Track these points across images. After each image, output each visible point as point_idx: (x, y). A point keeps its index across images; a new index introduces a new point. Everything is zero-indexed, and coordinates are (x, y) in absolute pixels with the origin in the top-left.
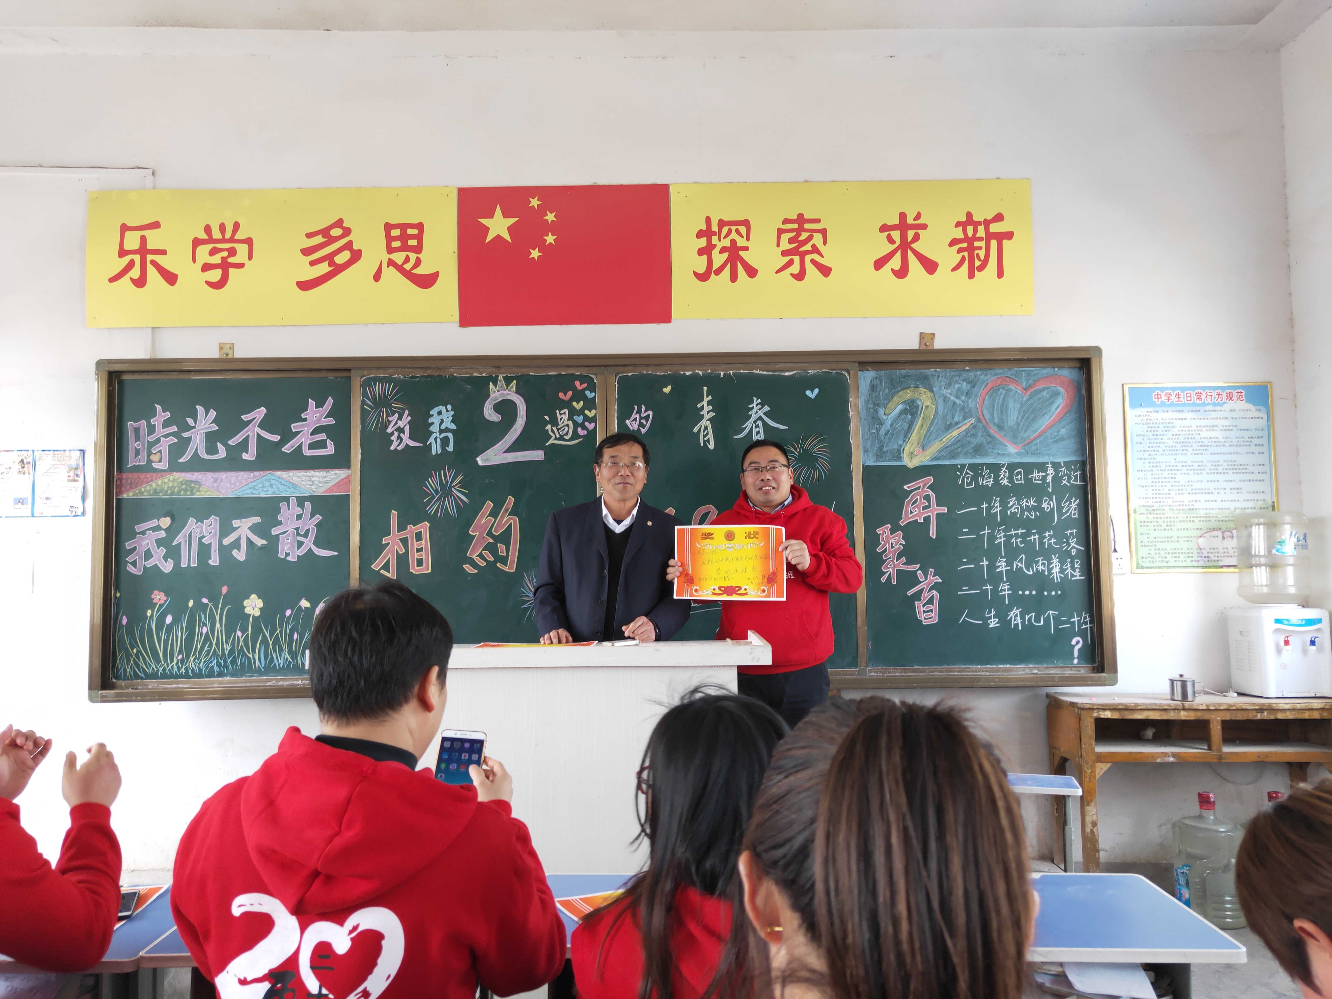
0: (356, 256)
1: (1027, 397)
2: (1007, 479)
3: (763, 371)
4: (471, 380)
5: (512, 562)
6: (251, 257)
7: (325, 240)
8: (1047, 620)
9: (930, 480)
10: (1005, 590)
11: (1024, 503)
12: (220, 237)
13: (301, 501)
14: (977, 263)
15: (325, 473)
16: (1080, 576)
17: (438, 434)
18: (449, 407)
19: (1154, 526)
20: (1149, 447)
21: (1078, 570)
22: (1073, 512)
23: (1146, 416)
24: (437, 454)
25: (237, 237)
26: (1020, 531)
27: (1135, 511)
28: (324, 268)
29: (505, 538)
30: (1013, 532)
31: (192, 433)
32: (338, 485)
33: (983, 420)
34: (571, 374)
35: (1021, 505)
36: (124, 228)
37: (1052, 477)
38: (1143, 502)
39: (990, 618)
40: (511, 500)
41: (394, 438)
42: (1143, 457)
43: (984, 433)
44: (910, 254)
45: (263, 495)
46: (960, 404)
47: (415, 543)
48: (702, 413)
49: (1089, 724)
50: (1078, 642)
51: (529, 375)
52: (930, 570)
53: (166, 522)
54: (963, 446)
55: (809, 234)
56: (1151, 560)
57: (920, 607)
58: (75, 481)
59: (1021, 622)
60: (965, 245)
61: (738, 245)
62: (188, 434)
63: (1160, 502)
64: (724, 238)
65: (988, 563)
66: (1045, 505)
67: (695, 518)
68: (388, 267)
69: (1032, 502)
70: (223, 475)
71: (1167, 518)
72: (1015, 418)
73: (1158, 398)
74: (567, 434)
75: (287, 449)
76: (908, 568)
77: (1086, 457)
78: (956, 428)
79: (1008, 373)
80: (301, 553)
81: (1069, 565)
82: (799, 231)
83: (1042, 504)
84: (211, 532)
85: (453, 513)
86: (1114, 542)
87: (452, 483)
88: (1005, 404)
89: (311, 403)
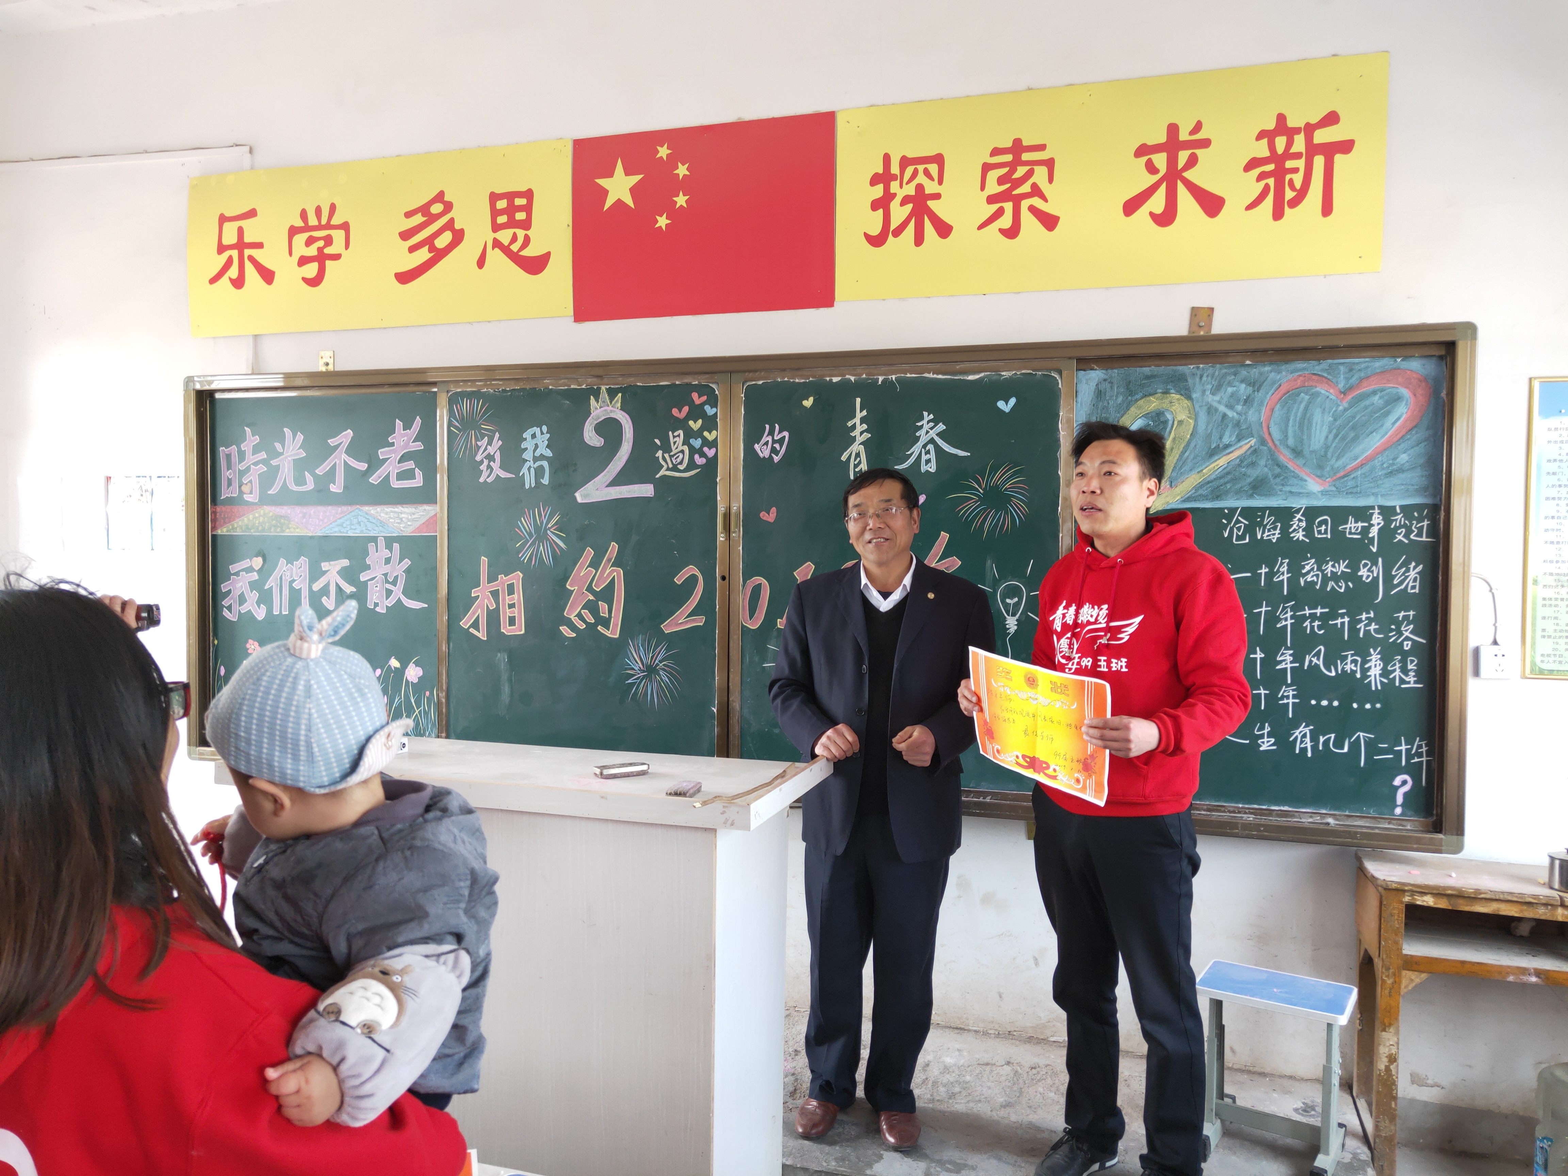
0: (459, 236)
1: (1345, 404)
2: (1303, 530)
3: (938, 374)
4: (570, 394)
5: (616, 625)
6: (347, 246)
7: (425, 218)
8: (1355, 746)
10: (1289, 696)
11: (1329, 568)
12: (316, 223)
13: (389, 542)
14: (1289, 194)
15: (414, 509)
16: (1415, 682)
17: (532, 462)
18: (545, 428)
21: (1412, 674)
22: (1411, 584)
24: (530, 488)
25: (335, 221)
26: (1319, 611)
27: (1535, 582)
28: (424, 255)
29: (607, 594)
30: (1307, 612)
31: (281, 460)
32: (426, 524)
33: (1270, 441)
34: (687, 384)
35: (1322, 571)
36: (223, 219)
37: (1380, 530)
38: (1552, 568)
39: (1262, 736)
41: (483, 467)
42: (1556, 496)
43: (1270, 462)
44: (1181, 187)
45: (350, 534)
46: (1233, 417)
47: (507, 598)
48: (853, 434)
49: (1396, 912)
50: (1404, 782)
51: (636, 385)
53: (257, 562)
54: (1234, 480)
55: (1028, 168)
56: (1557, 659)
59: (1312, 746)
60: (1270, 167)
61: (927, 192)
62: (277, 462)
64: (907, 183)
65: (1263, 655)
66: (1363, 572)
68: (493, 249)
69: (1342, 567)
70: (312, 510)
72: (1323, 439)
74: (681, 463)
75: (374, 479)
77: (1441, 499)
78: (1225, 453)
79: (1317, 367)
80: (390, 603)
81: (1398, 665)
82: (1013, 166)
83: (1359, 570)
84: (301, 576)
85: (548, 560)
86: (1493, 628)
87: (547, 524)
88: (1308, 414)
89: (399, 423)
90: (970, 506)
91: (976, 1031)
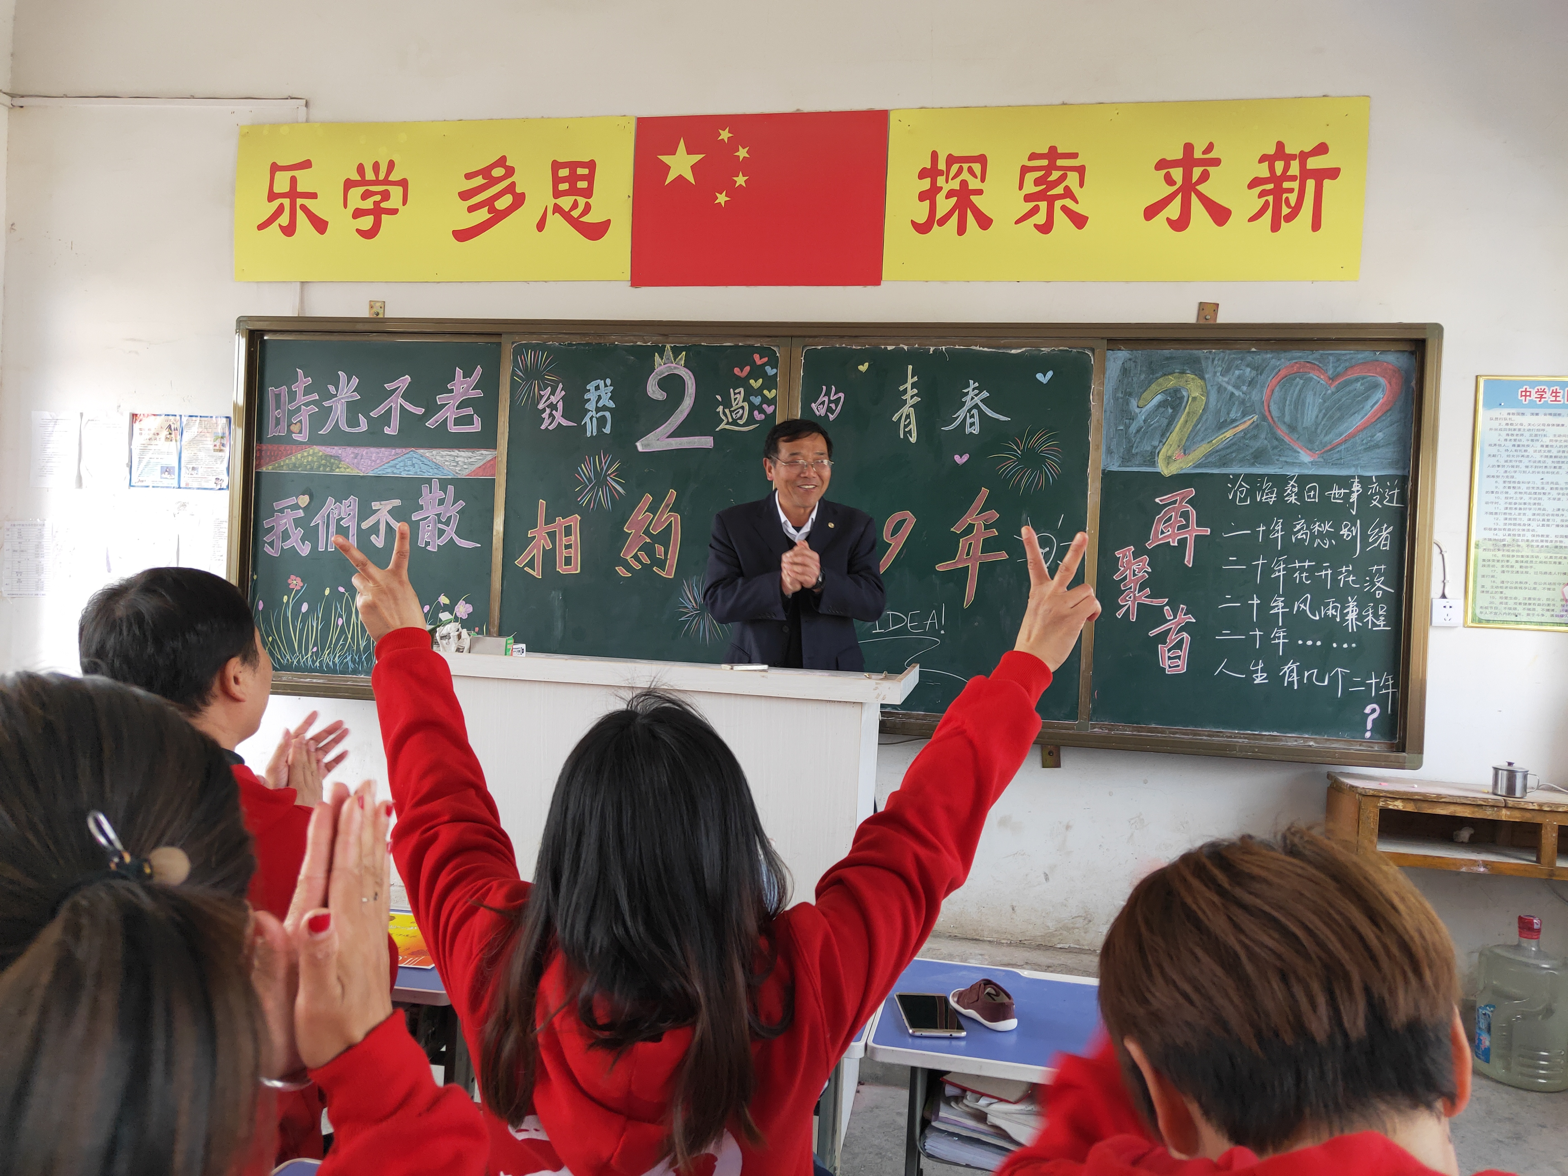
0: (519, 200)
1: (1333, 389)
2: (1296, 495)
3: (984, 347)
4: (634, 350)
5: (671, 566)
6: (405, 202)
7: (487, 181)
8: (1334, 680)
9: (1192, 492)
10: (1280, 638)
11: (1316, 528)
12: (374, 178)
13: (444, 484)
14: (1285, 211)
15: (470, 453)
16: (1384, 626)
17: (594, 412)
18: (608, 381)
19: (1503, 566)
20: (1506, 461)
21: (1382, 618)
22: (1383, 543)
23: (1505, 419)
24: (592, 436)
25: (392, 178)
26: (1307, 564)
27: (1477, 546)
28: (483, 215)
29: (664, 537)
30: (1297, 565)
31: (333, 402)
32: (483, 467)
33: (1270, 418)
34: (750, 346)
35: (1311, 530)
36: (275, 168)
37: (1359, 496)
38: (1490, 535)
39: (1256, 671)
40: (672, 494)
41: (545, 415)
42: (1496, 474)
43: (1269, 435)
44: (1194, 198)
45: (404, 475)
46: (1239, 396)
47: (564, 539)
48: (904, 398)
49: (1372, 815)
50: (1374, 711)
51: (701, 345)
52: (1181, 606)
53: (304, 500)
54: (1239, 450)
55: (1062, 172)
56: (1493, 610)
57: (1163, 652)
58: (221, 451)
59: (1298, 680)
60: (1270, 186)
61: (970, 188)
62: (330, 403)
63: (1514, 535)
64: (952, 179)
65: (1259, 602)
66: (1345, 532)
67: (888, 526)
68: (553, 213)
69: (1327, 527)
70: (364, 451)
71: (1522, 556)
72: (1314, 417)
73: (1526, 396)
74: (741, 418)
76: (1152, 602)
77: (1409, 472)
78: (1231, 427)
79: (1310, 357)
80: (442, 542)
81: (1371, 611)
82: (1049, 169)
83: (1341, 530)
84: (350, 514)
85: (607, 504)
86: (1443, 584)
87: (607, 470)
88: (1302, 396)
89: (459, 372)
90: (1009, 466)
91: (990, 941)
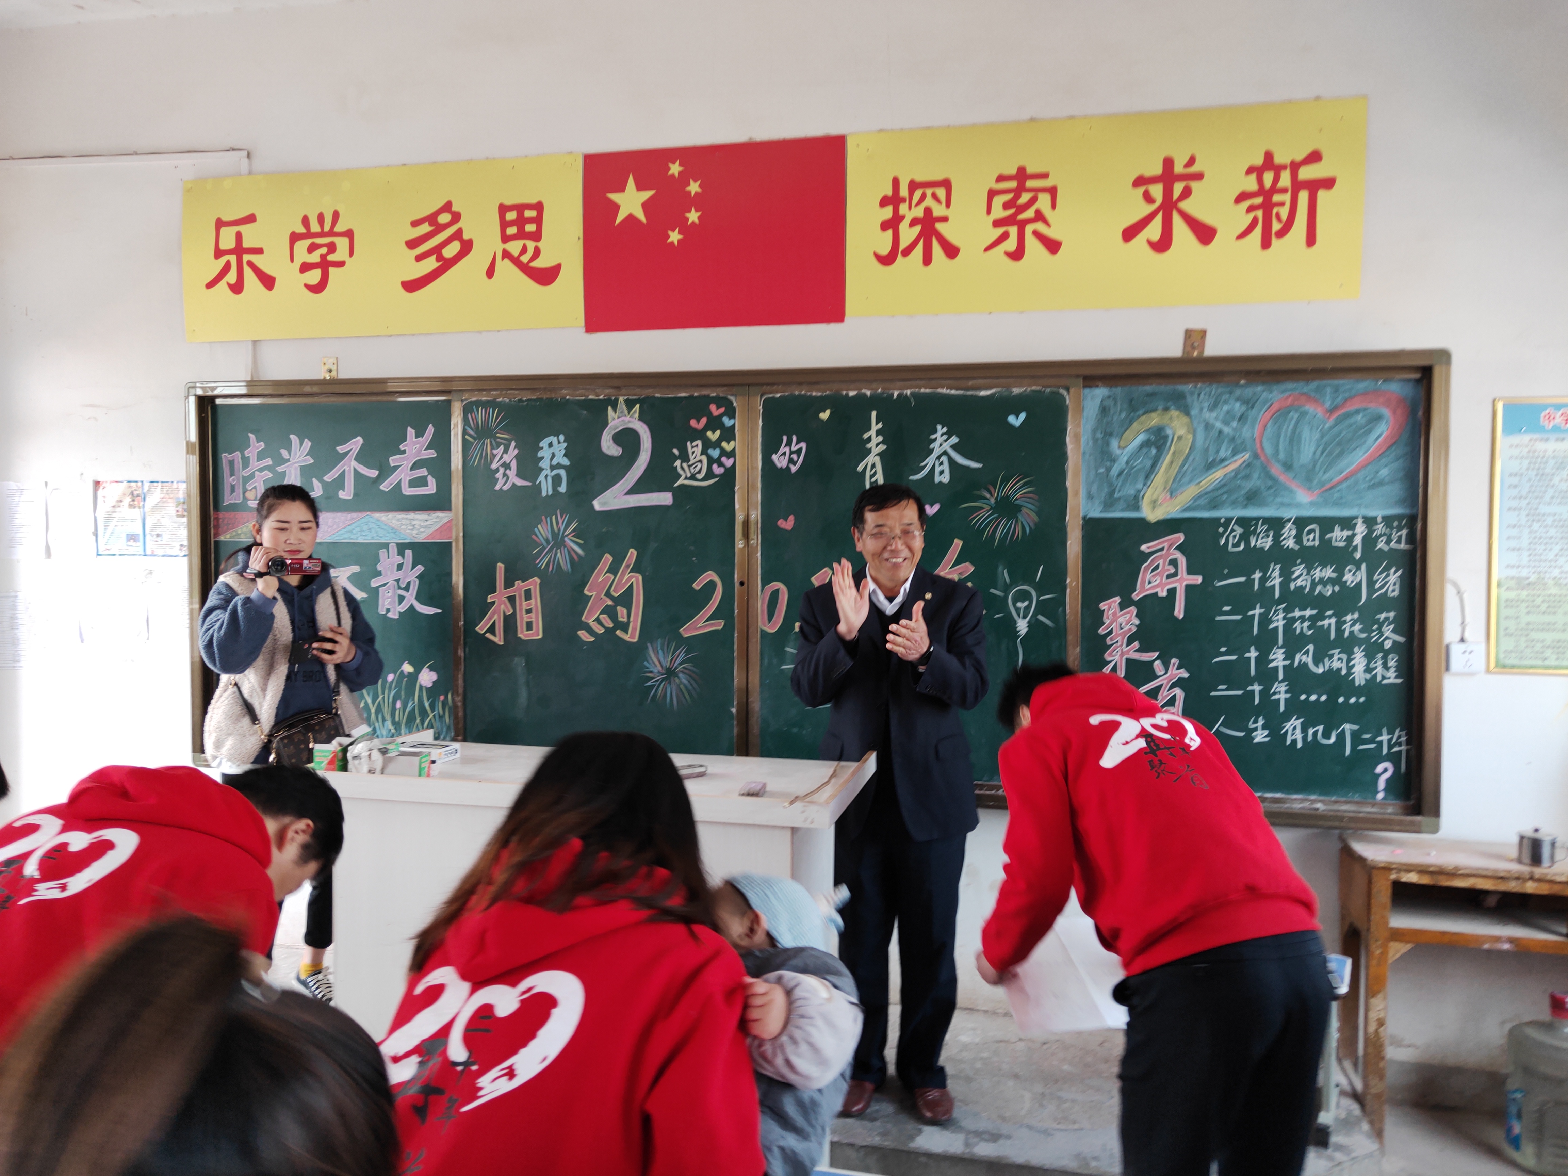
0: (467, 247)
1: (1331, 422)
2: (1293, 538)
3: (951, 389)
4: (587, 404)
5: (634, 629)
6: (351, 254)
7: (433, 228)
8: (1341, 736)
9: (1180, 537)
10: (1281, 692)
11: (1317, 573)
12: (319, 230)
13: (402, 548)
14: (1276, 226)
15: (427, 516)
16: (1395, 678)
17: (549, 471)
18: (562, 438)
19: (1527, 607)
20: (1529, 492)
21: (1393, 670)
22: (1391, 588)
23: (1527, 446)
24: (547, 495)
25: (338, 228)
26: (1308, 613)
27: (1498, 585)
28: (431, 264)
29: (626, 599)
30: (1297, 614)
31: (287, 467)
32: (440, 531)
33: (1262, 456)
34: (705, 396)
35: (1311, 576)
36: (220, 224)
37: (1363, 538)
38: (1513, 572)
39: (1256, 729)
40: (632, 554)
41: (499, 475)
42: (1517, 507)
43: (1263, 475)
44: (1176, 216)
45: (361, 540)
46: (1229, 433)
47: (524, 603)
48: (869, 446)
49: (1383, 888)
50: (1386, 770)
51: (654, 397)
52: (1173, 660)
54: (1230, 492)
55: (1032, 194)
56: (1518, 655)
58: (181, 516)
59: (1301, 738)
60: (1259, 200)
61: (935, 215)
62: (283, 468)
63: (1540, 572)
64: (917, 205)
65: (1257, 655)
66: (1348, 577)
68: (503, 259)
69: (1328, 572)
71: (1549, 595)
72: (1311, 454)
73: (1549, 420)
74: (699, 472)
76: (1141, 656)
77: (1418, 510)
78: (1221, 466)
79: (1306, 388)
80: (403, 609)
81: (1380, 663)
82: (1018, 192)
83: (1344, 575)
85: (566, 566)
86: (1461, 627)
87: (565, 530)
88: (1297, 433)
89: (411, 431)
90: (983, 515)
